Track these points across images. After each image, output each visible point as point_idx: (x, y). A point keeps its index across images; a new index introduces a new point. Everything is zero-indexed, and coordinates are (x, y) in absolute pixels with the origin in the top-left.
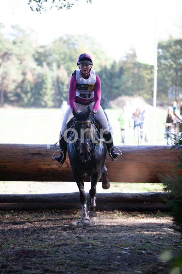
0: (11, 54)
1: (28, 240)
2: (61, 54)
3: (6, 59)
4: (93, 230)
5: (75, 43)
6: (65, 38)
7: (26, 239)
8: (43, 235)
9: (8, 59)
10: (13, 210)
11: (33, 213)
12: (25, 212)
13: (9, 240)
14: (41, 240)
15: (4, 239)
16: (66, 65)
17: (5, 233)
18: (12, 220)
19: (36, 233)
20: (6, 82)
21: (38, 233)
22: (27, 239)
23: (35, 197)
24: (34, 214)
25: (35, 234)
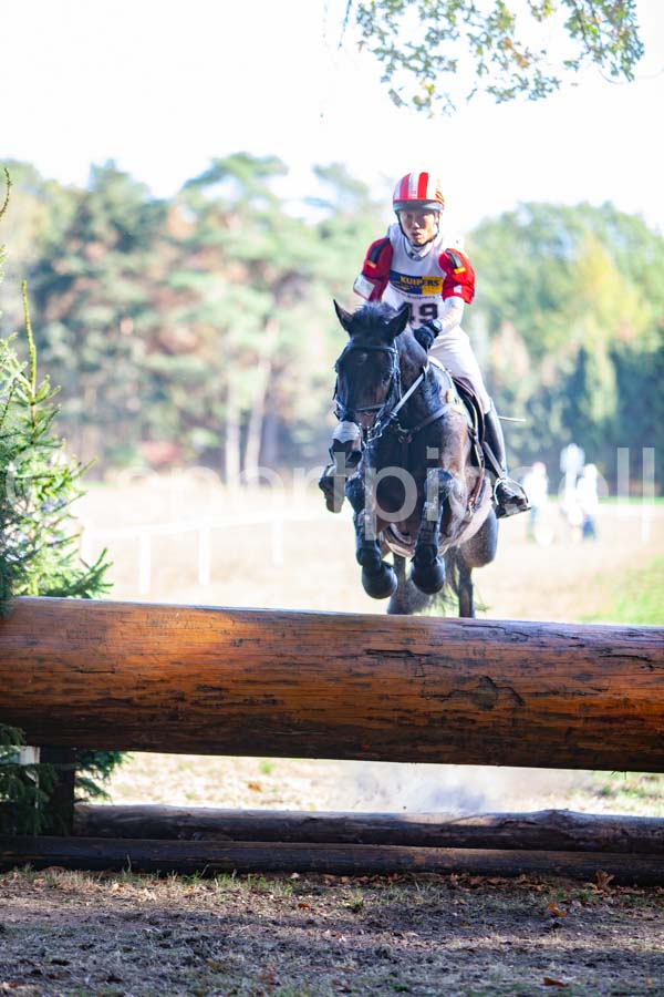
0: (309, 278)
1: (353, 987)
2: (504, 279)
3: (288, 297)
4: (611, 960)
5: (565, 236)
6: (524, 220)
7: (344, 982)
8: (411, 970)
9: (298, 295)
10: (298, 872)
11: (378, 885)
12: (344, 879)
13: (278, 984)
14: (405, 989)
15: (262, 979)
16: (523, 324)
17: (263, 955)
18: (294, 908)
19: (386, 961)
20: (286, 385)
21: (395, 962)
22: (349, 982)
23: (387, 824)
24: (381, 888)
25: (382, 965)
